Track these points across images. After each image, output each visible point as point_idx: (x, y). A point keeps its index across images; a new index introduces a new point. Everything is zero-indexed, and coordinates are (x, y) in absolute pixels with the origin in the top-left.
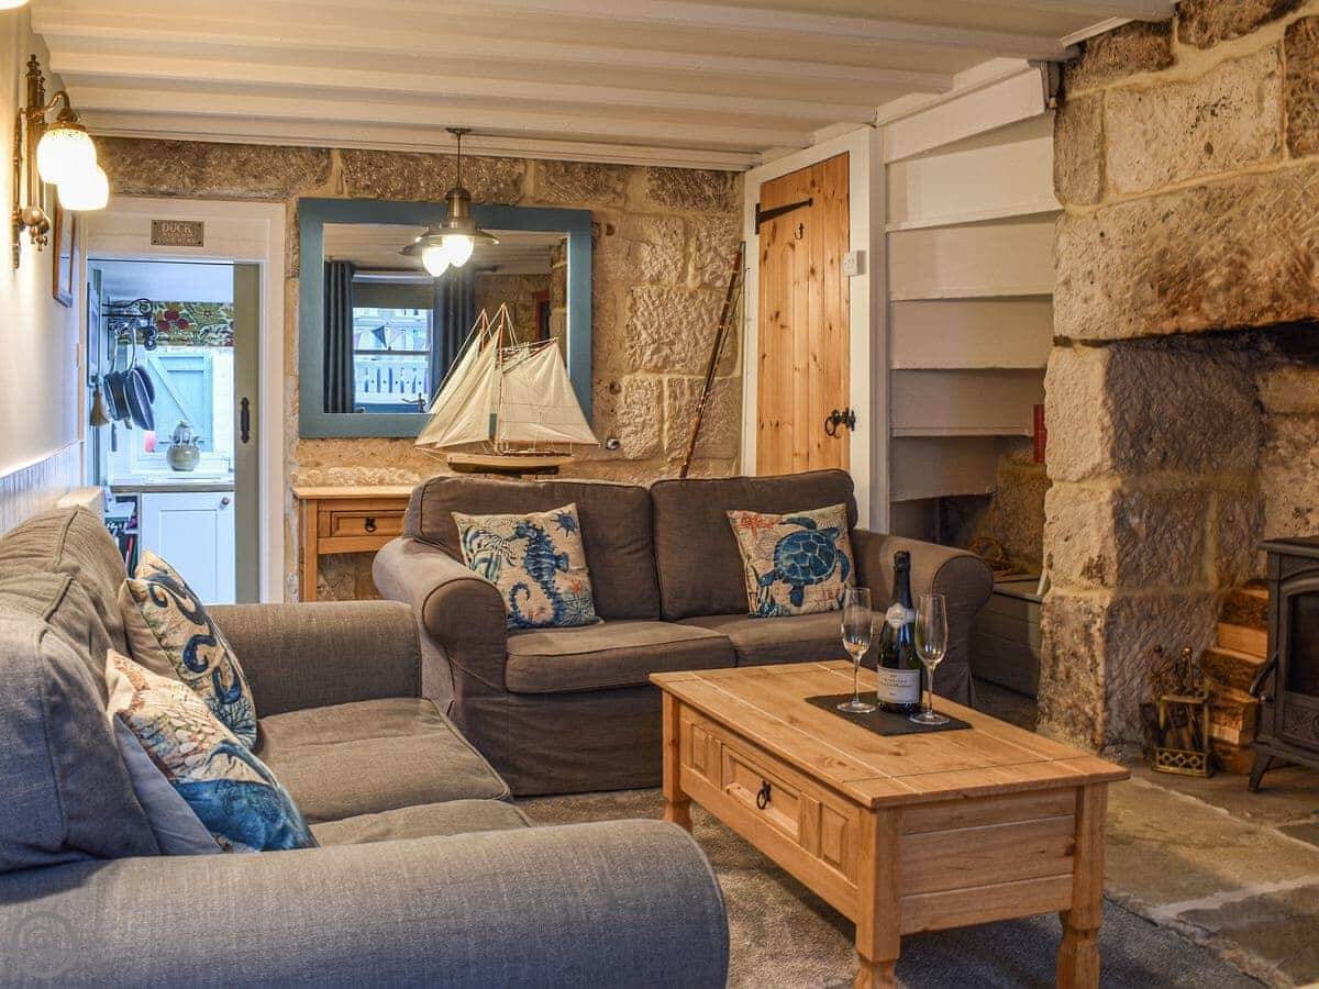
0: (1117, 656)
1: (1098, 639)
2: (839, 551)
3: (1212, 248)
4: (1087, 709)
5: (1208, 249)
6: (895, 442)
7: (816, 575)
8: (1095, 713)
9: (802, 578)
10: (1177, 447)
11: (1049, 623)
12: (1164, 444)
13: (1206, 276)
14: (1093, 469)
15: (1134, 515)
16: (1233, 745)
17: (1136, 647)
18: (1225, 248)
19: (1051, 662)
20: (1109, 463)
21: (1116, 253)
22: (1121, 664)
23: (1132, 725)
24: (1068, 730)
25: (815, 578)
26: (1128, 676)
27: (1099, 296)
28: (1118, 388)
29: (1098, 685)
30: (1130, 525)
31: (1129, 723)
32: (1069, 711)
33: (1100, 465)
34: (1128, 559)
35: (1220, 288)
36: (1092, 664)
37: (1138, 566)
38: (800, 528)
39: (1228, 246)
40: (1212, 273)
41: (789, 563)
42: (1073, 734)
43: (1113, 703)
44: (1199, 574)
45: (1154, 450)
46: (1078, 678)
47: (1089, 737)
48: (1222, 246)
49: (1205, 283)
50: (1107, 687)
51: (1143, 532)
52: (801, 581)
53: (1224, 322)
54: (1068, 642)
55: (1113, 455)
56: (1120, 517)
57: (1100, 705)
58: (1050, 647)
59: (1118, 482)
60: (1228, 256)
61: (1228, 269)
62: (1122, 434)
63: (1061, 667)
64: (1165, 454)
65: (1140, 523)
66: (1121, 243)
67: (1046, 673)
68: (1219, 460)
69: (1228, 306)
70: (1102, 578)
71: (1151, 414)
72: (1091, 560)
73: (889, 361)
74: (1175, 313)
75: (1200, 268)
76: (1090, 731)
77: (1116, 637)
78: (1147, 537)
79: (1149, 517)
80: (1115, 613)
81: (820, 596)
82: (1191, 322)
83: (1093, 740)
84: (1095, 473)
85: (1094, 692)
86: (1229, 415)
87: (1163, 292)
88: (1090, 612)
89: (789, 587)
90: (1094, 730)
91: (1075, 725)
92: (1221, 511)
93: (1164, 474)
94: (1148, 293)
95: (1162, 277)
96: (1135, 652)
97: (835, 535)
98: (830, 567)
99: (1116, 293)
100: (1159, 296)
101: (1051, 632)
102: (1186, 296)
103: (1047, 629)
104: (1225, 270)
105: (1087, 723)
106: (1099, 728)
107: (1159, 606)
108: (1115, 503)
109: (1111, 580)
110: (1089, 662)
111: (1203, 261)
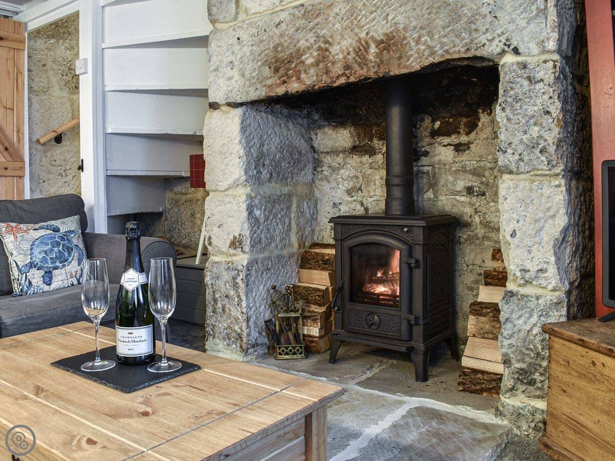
0: (252, 295)
1: (242, 286)
2: (76, 245)
3: (307, 40)
4: (237, 328)
5: (305, 42)
6: (109, 178)
7: (61, 263)
8: (242, 330)
9: (50, 266)
10: (277, 169)
11: (211, 279)
12: (271, 167)
13: (304, 58)
14: (234, 182)
15: (257, 209)
16: (315, 337)
17: (261, 287)
18: (315, 41)
19: (212, 303)
20: (244, 178)
21: (247, 50)
22: (254, 299)
23: (261, 334)
24: (225, 343)
25: (60, 265)
26: (258, 305)
27: (237, 77)
28: (247, 133)
29: (243, 313)
30: (255, 215)
31: (260, 333)
32: (225, 331)
33: (238, 179)
34: (255, 235)
35: (312, 65)
36: (238, 301)
37: (260, 239)
38: (49, 232)
39: (316, 39)
40: (307, 55)
41: (41, 256)
42: (228, 345)
43: (251, 323)
44: (289, 242)
45: (266, 171)
46: (230, 311)
47: (238, 345)
48: (314, 39)
49: (303, 62)
50: (248, 314)
51: (262, 220)
52: (50, 268)
53: (315, 86)
54: (223, 289)
55: (246, 173)
56: (250, 210)
57: (244, 325)
58: (212, 294)
59: (248, 190)
60: (317, 45)
61: (317, 53)
62: (250, 160)
63: (219, 305)
64: (271, 174)
65: (261, 214)
66: (250, 43)
67: (209, 310)
68: (296, 178)
69: (317, 76)
70: (242, 248)
71: (264, 150)
72: (235, 238)
73: (104, 128)
74: (284, 82)
75: (299, 53)
76: (239, 342)
77: (250, 283)
78: (264, 222)
79: (265, 210)
80: (250, 268)
81: (64, 277)
82: (295, 87)
83: (241, 347)
84: (235, 185)
85: (240, 317)
86: (300, 153)
87: (277, 70)
88: (236, 269)
89: (42, 272)
90: (242, 340)
91: (229, 339)
92: (298, 207)
93: (271, 185)
94: (267, 71)
95: (276, 61)
96: (261, 290)
97: (73, 235)
98: (70, 256)
99: (247, 73)
100: (274, 73)
101: (212, 284)
102: (291, 71)
103: (209, 283)
104: (315, 54)
105: (237, 337)
106: (245, 339)
107: (272, 261)
108: (248, 202)
109: (247, 248)
110: (236, 300)
111: (302, 49)
